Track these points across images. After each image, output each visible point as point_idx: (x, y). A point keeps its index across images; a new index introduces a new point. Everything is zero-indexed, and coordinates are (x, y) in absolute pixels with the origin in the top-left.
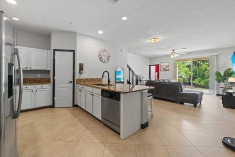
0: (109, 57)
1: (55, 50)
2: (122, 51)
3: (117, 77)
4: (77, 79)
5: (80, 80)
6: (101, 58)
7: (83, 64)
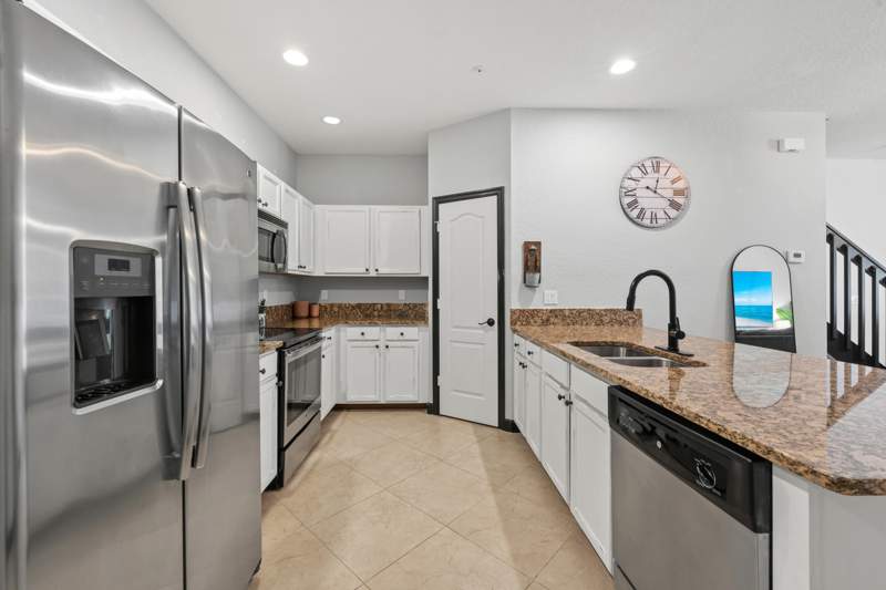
0: (678, 193)
1: (439, 201)
2: (779, 145)
3: (739, 301)
4: (513, 312)
5: (526, 317)
6: (633, 204)
7: (538, 244)
